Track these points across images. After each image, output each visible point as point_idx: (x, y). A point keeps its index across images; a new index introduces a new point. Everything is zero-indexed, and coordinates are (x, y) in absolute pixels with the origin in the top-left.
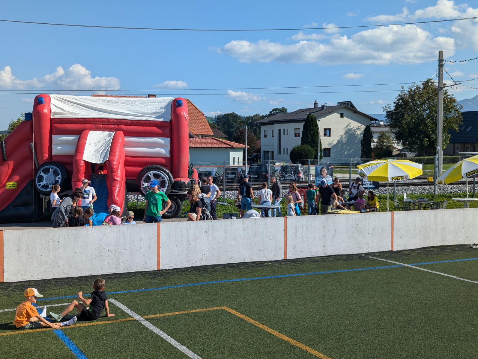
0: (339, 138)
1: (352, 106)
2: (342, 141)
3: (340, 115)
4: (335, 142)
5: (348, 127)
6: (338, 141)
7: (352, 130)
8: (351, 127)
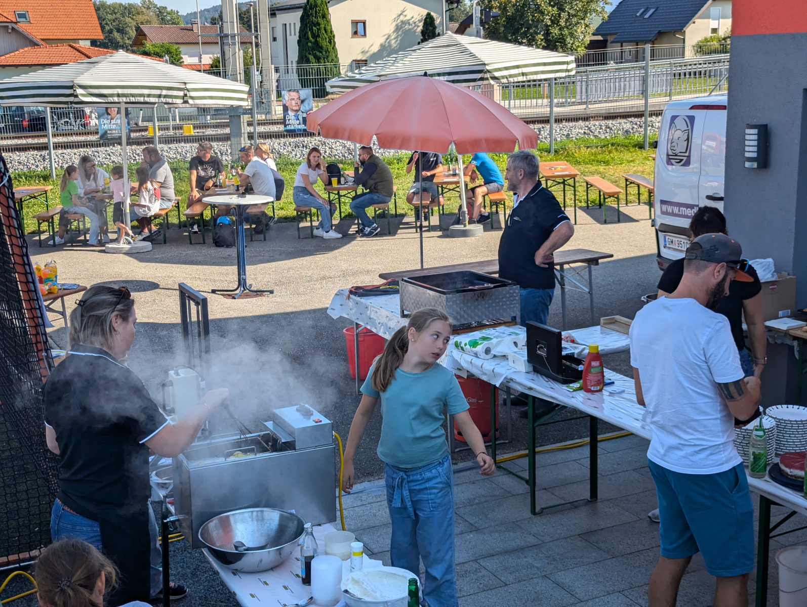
0: (382, 40)
2: (390, 46)
4: (375, 49)
5: (402, 18)
6: (381, 45)
7: (409, 24)
8: (408, 18)
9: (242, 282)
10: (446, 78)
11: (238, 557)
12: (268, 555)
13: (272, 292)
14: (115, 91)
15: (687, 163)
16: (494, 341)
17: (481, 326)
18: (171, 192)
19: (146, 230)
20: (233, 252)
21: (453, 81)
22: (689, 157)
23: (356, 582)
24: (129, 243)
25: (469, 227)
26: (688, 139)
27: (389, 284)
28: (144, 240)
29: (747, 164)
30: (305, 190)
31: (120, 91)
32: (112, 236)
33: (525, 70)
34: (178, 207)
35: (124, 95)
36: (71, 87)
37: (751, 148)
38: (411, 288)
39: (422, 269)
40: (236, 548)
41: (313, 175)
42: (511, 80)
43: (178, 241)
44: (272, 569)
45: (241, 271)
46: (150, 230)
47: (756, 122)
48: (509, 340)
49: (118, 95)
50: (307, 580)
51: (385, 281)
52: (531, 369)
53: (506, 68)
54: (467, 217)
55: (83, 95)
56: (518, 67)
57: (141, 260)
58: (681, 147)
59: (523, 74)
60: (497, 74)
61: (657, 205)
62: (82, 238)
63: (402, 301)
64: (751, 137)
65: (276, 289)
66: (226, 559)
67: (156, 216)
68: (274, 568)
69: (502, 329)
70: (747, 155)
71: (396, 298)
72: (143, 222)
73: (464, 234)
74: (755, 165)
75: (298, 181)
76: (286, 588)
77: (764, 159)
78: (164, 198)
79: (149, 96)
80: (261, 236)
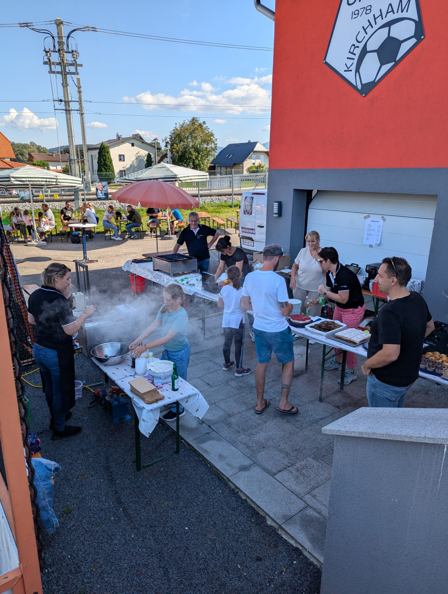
0: (131, 163)
1: (141, 138)
2: (134, 165)
3: (131, 145)
4: (128, 166)
5: (138, 154)
6: (131, 165)
7: (141, 157)
8: (140, 154)
9: (85, 258)
10: (162, 180)
11: (106, 360)
12: (118, 358)
13: (97, 261)
14: (27, 179)
15: (251, 214)
16: (190, 279)
17: (183, 274)
18: (53, 222)
19: (43, 237)
20: (81, 245)
21: (164, 181)
22: (252, 212)
23: (152, 366)
24: (37, 242)
25: (171, 236)
26: (251, 205)
27: (147, 258)
28: (43, 241)
29: (274, 215)
30: (108, 222)
31: (30, 179)
32: (29, 239)
33: (191, 178)
34: (56, 228)
35: (31, 181)
36: (9, 178)
37: (276, 210)
38: (157, 260)
39: (158, 252)
40: (106, 357)
41: (111, 215)
42: (186, 181)
43: (56, 241)
44: (119, 364)
45: (85, 253)
46: (45, 237)
47: (277, 200)
48: (195, 278)
49: (29, 181)
50: (133, 366)
51: (145, 257)
52: (203, 289)
53: (184, 177)
54: (170, 232)
55: (14, 181)
56: (188, 176)
57: (43, 249)
58: (248, 208)
59: (191, 179)
60: (181, 179)
61: (240, 229)
62: (17, 240)
63: (153, 265)
64: (276, 205)
65: (99, 260)
66: (101, 361)
67: (48, 232)
68: (120, 363)
69: (192, 274)
70: (274, 212)
71: (151, 263)
72: (42, 234)
73: (170, 239)
74: (277, 216)
75: (105, 218)
76: (125, 370)
77: (280, 214)
78: (50, 224)
79: (42, 181)
80: (91, 240)
